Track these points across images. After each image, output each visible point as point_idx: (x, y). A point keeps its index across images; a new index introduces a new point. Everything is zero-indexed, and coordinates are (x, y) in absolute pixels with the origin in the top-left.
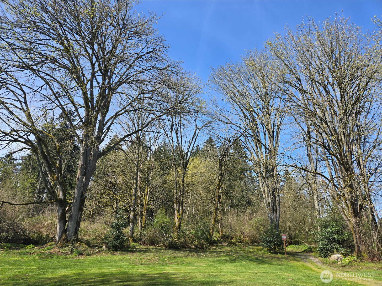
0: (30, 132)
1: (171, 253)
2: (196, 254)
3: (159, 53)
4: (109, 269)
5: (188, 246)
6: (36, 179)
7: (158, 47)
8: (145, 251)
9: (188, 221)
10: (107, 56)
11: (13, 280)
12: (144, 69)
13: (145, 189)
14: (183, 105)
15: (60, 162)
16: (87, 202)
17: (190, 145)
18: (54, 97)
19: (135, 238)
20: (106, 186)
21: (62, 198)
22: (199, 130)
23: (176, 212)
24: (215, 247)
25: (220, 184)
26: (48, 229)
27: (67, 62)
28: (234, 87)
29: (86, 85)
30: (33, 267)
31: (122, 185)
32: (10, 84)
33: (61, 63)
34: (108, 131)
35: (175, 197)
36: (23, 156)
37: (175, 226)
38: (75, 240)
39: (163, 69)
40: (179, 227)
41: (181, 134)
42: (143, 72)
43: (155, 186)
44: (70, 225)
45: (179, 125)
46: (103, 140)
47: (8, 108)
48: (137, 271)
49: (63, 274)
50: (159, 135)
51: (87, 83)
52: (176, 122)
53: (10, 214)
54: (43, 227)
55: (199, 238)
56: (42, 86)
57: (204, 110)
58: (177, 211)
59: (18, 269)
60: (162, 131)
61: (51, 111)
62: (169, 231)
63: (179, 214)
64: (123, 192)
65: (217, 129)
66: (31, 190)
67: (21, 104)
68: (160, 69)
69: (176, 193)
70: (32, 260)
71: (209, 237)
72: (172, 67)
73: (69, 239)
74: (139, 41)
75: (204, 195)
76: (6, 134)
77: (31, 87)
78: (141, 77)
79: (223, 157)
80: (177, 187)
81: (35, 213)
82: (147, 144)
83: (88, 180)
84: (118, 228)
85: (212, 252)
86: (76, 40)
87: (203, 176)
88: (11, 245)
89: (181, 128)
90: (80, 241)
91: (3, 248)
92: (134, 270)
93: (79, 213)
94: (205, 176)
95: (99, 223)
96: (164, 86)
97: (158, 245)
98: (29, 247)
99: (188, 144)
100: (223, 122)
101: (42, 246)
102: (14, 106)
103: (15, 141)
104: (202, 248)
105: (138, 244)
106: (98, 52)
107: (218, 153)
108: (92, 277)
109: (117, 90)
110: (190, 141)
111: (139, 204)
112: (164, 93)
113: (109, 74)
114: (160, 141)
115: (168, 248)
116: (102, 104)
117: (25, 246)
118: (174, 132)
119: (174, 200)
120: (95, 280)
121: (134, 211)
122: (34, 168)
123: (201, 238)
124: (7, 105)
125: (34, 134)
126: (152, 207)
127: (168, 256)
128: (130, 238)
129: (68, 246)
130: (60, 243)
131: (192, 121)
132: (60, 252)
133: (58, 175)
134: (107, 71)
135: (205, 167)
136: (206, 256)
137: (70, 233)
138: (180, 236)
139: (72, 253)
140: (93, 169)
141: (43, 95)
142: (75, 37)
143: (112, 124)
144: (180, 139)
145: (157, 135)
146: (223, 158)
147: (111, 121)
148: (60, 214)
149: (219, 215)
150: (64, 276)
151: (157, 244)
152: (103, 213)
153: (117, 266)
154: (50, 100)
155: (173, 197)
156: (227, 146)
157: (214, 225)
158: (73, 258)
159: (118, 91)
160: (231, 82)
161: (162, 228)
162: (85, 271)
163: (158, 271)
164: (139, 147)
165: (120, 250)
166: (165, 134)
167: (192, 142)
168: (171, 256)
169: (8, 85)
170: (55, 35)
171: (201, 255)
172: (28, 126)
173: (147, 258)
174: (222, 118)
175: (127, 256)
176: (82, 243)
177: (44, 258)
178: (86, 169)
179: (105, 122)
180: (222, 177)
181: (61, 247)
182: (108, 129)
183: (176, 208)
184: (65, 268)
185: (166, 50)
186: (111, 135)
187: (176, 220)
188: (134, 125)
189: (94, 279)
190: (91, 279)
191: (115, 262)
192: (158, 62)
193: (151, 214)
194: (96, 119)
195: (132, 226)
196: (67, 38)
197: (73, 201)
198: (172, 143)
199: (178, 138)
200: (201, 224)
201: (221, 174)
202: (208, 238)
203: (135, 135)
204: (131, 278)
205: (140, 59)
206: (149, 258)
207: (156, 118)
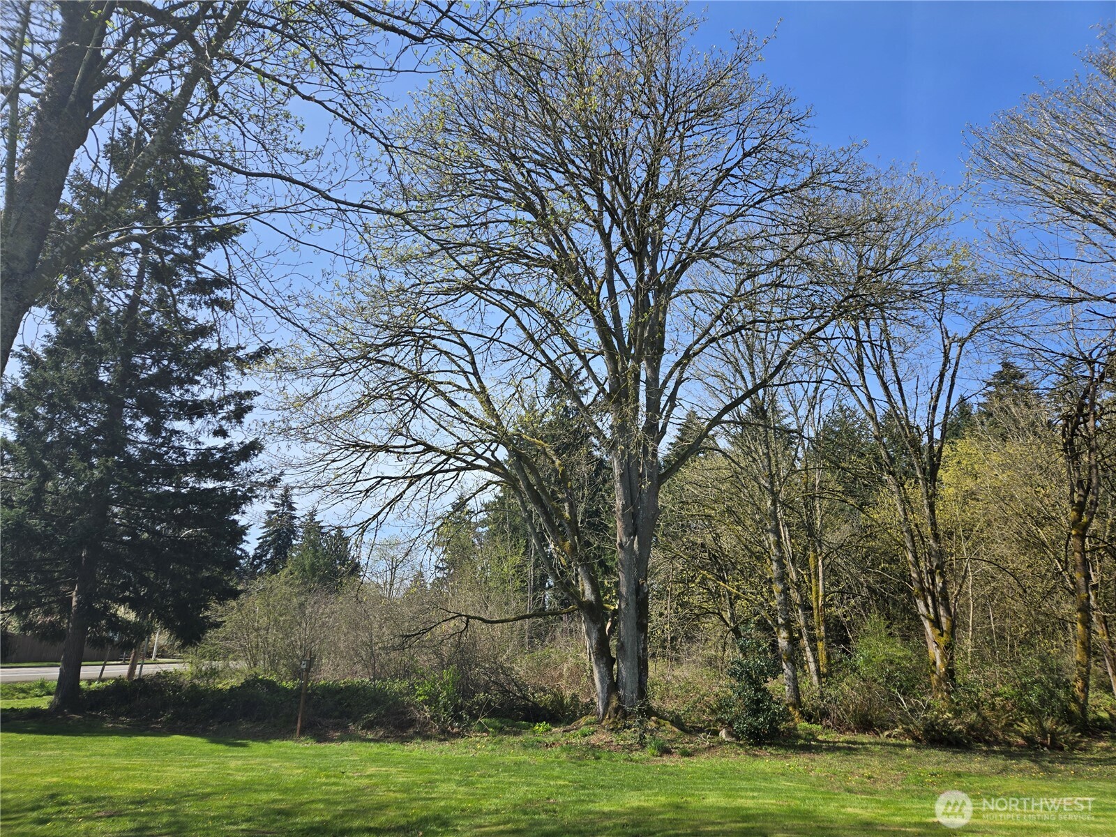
0: (495, 441)
1: (936, 760)
2: (1036, 768)
3: (783, 144)
4: (754, 797)
5: (996, 737)
6: (524, 554)
7: (775, 127)
8: (850, 749)
9: (979, 654)
10: (639, 202)
11: (525, 813)
12: (744, 205)
13: (808, 560)
14: (885, 277)
15: (572, 507)
16: (654, 608)
17: (937, 401)
18: (531, 345)
19: (808, 708)
20: (693, 557)
21: (592, 598)
22: (961, 347)
23: (927, 624)
24: (1108, 744)
25: (1085, 519)
26: (574, 681)
27: (545, 250)
28: (1077, 170)
29: (598, 295)
30: (561, 782)
31: (737, 553)
32: (439, 338)
33: (533, 255)
34: (673, 406)
35: (914, 575)
36: (486, 501)
37: (934, 672)
38: (645, 711)
39: (802, 186)
40: (951, 673)
41: (896, 372)
42: (742, 215)
43: (840, 547)
44: (623, 669)
45: (885, 345)
46: (664, 432)
47: (443, 394)
48: (843, 810)
49: (635, 804)
50: (822, 387)
51: (600, 288)
52: (869, 336)
53: (484, 646)
54: (561, 675)
55: (1033, 712)
56: (502, 326)
57: (968, 277)
58: (931, 620)
59: (529, 785)
60: (830, 375)
61: (530, 381)
62: (913, 686)
63: (938, 632)
64: (742, 572)
65: (1030, 328)
66: (518, 583)
67: (468, 379)
68: (793, 190)
69: (917, 564)
70: (553, 762)
71: (1073, 707)
72: (828, 173)
73: (628, 709)
74: (714, 132)
75: (1021, 563)
76: (449, 455)
77: (480, 333)
78: (739, 230)
79: (1078, 423)
80: (914, 545)
81: (536, 641)
82: (786, 421)
83: (645, 546)
84: (752, 678)
85: (1099, 761)
86: (558, 188)
87: (1005, 498)
88: (501, 722)
89: (890, 352)
90: (656, 715)
91: (486, 731)
92: (832, 807)
93: (638, 638)
94: (1012, 496)
95: (692, 666)
96: (812, 237)
97: (886, 733)
98: (540, 727)
99: (926, 399)
100: (1052, 299)
101: (568, 727)
102: (455, 386)
103: (469, 469)
104: (1055, 746)
105: (820, 726)
106: (613, 199)
107: (1052, 413)
108: (713, 818)
109: (679, 287)
110: (935, 389)
111: (799, 605)
112: (818, 257)
113: (649, 248)
114: (827, 406)
115: (925, 742)
116: (646, 335)
117: (529, 727)
118: (870, 373)
119: (915, 588)
120: (725, 827)
121: (788, 625)
122: (515, 529)
123: (1041, 712)
124: (442, 387)
125: (505, 445)
126: (839, 612)
127: (931, 768)
128: (791, 709)
129: (629, 728)
130: (609, 718)
131: (930, 323)
132: (614, 744)
133: (573, 540)
134: (643, 243)
135: (1004, 467)
136: (1077, 774)
137: (628, 690)
138: (958, 704)
139: (644, 747)
140: (653, 516)
141: (509, 345)
142: (553, 180)
143: (679, 383)
144: (893, 388)
145: (817, 389)
146: (1076, 426)
147: (676, 374)
148: (594, 642)
149: (1099, 629)
150: (639, 810)
151: (883, 728)
152: (699, 635)
153: (777, 792)
154: (524, 353)
155: (904, 576)
156: (1085, 383)
157: (1088, 666)
158: (648, 760)
159: (682, 289)
160: (1059, 154)
161: (889, 678)
162: (689, 799)
163: (913, 814)
164: (766, 436)
165: (770, 745)
166: (839, 381)
167: (939, 390)
168: (941, 767)
169: (435, 341)
170: (511, 191)
171: (1060, 771)
172: (490, 427)
173: (861, 771)
174: (1046, 287)
175: (797, 762)
176: (662, 722)
177: (579, 758)
178: (634, 516)
179: (661, 382)
180: (1087, 492)
181: (612, 730)
182: (672, 398)
183: (925, 612)
184: (638, 789)
185: (801, 128)
186: (679, 413)
187: (935, 653)
188: (740, 373)
189: (720, 823)
190: (713, 823)
191: (765, 779)
192: (783, 170)
193: (839, 634)
194: (637, 378)
195: (790, 673)
196: (538, 188)
197: (619, 606)
198: (868, 407)
199: (886, 388)
200: (1032, 662)
201: (1080, 482)
202: (1070, 713)
203: (747, 401)
204: (829, 832)
205: (725, 181)
206: (867, 772)
207: (805, 339)
